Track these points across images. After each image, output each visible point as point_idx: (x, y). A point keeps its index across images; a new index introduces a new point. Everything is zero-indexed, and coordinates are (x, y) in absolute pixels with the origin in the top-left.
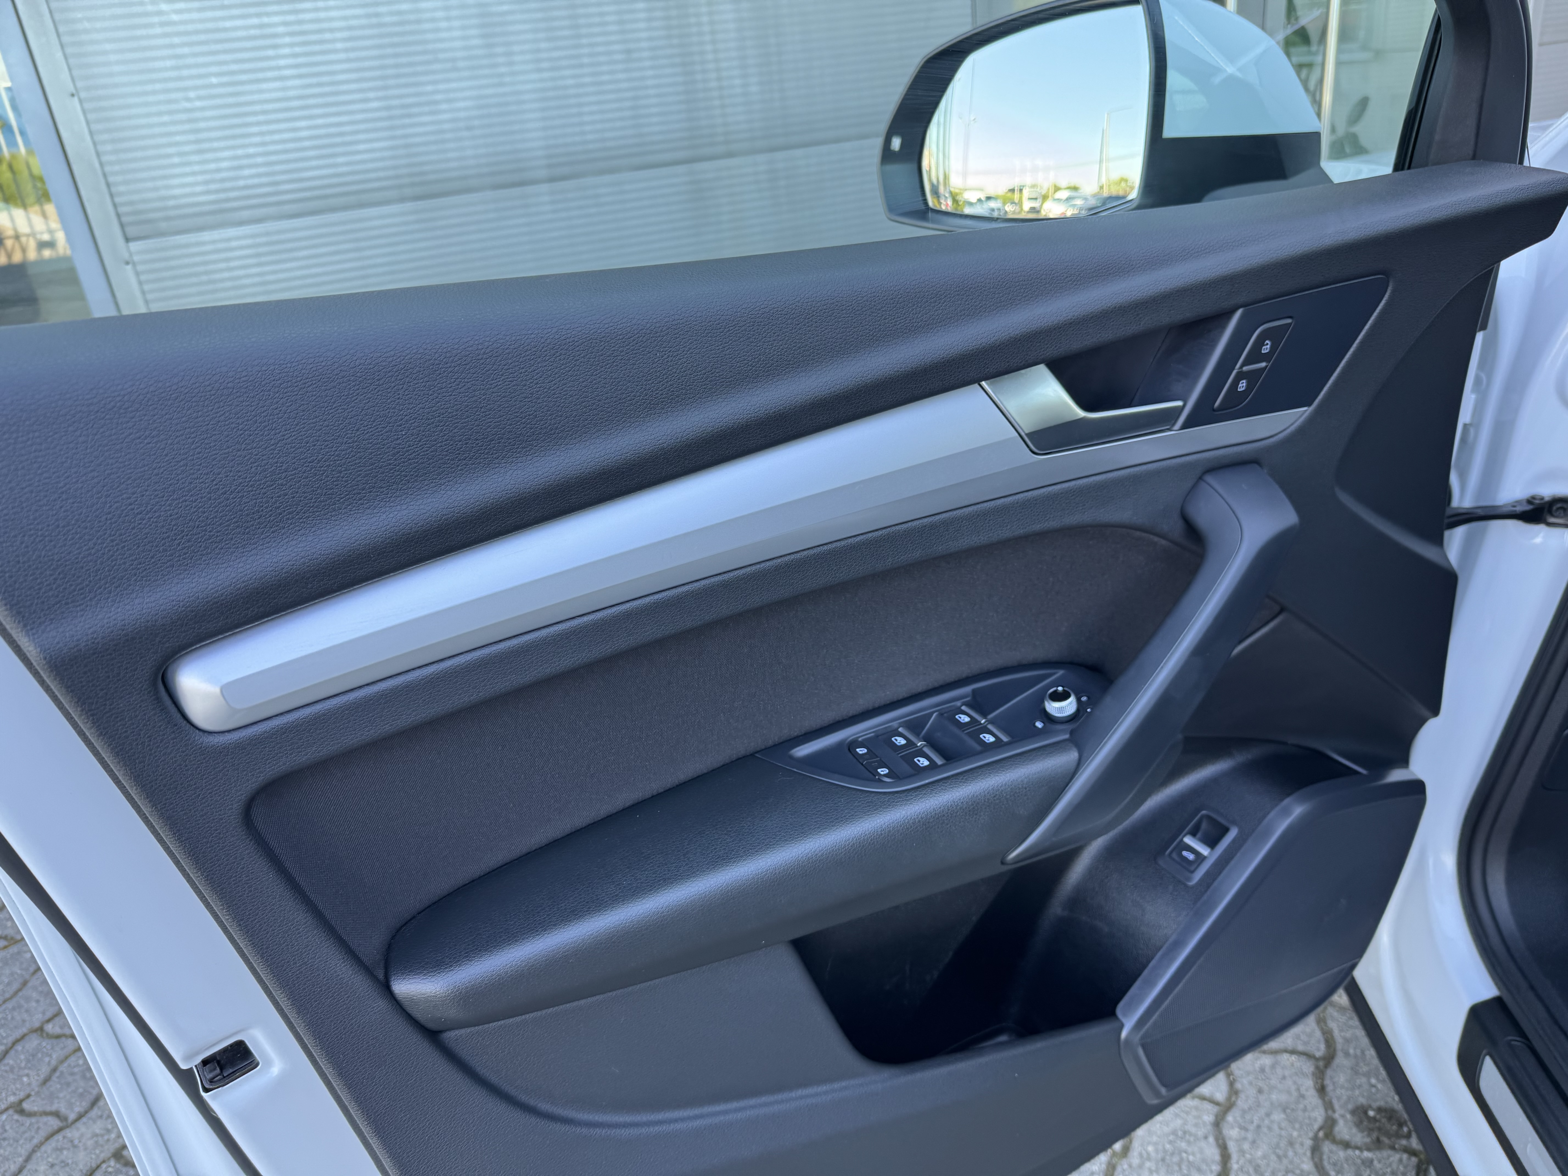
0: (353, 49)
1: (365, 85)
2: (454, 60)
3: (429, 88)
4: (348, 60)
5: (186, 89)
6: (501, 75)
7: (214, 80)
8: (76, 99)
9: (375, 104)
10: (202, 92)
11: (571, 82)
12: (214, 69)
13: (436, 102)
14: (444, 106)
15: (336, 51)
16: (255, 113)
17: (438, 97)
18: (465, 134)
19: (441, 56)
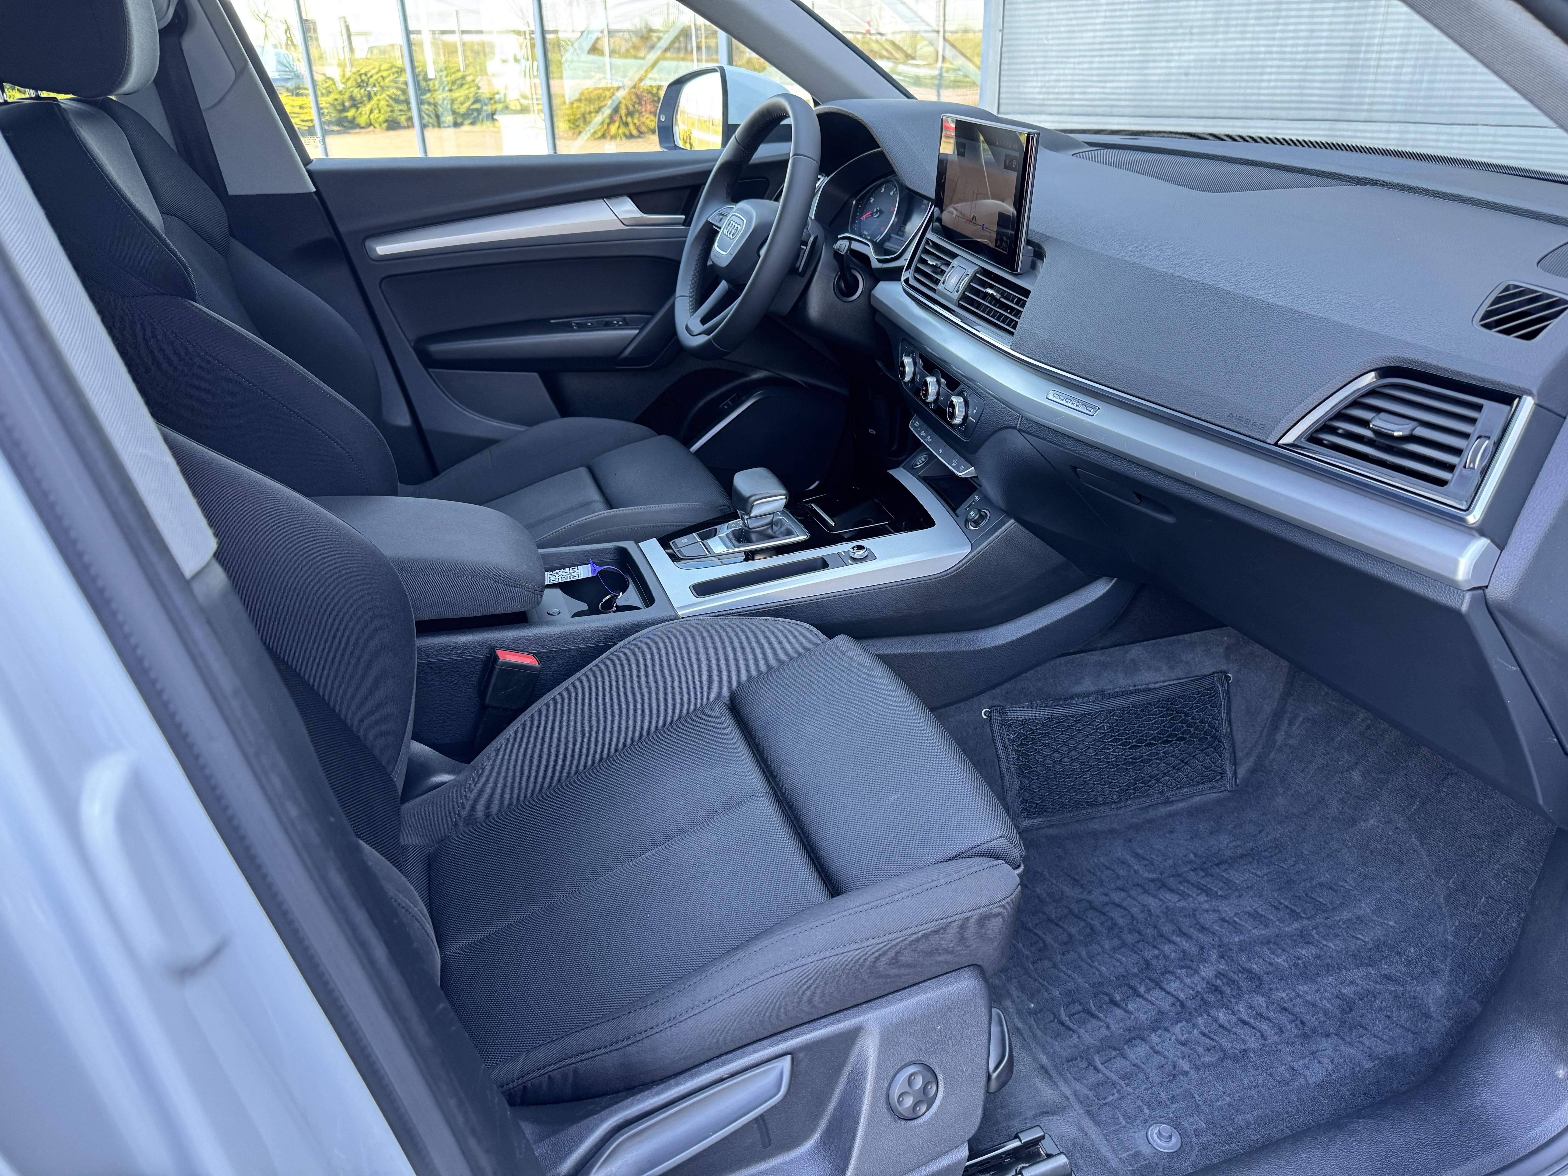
0: (1137, 16)
1: (1136, 39)
2: (1192, 27)
3: (1171, 45)
4: (1132, 22)
5: (1048, 33)
6: (1218, 40)
7: (1062, 29)
8: (1001, 33)
9: (1137, 52)
10: (1055, 35)
11: (1263, 49)
12: (1064, 22)
13: (1172, 54)
14: (1176, 58)
15: (1127, 16)
16: (1075, 51)
17: (1175, 51)
18: (1184, 78)
19: (1185, 24)
